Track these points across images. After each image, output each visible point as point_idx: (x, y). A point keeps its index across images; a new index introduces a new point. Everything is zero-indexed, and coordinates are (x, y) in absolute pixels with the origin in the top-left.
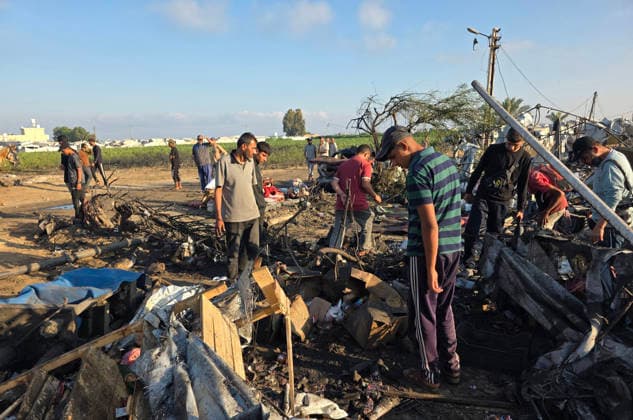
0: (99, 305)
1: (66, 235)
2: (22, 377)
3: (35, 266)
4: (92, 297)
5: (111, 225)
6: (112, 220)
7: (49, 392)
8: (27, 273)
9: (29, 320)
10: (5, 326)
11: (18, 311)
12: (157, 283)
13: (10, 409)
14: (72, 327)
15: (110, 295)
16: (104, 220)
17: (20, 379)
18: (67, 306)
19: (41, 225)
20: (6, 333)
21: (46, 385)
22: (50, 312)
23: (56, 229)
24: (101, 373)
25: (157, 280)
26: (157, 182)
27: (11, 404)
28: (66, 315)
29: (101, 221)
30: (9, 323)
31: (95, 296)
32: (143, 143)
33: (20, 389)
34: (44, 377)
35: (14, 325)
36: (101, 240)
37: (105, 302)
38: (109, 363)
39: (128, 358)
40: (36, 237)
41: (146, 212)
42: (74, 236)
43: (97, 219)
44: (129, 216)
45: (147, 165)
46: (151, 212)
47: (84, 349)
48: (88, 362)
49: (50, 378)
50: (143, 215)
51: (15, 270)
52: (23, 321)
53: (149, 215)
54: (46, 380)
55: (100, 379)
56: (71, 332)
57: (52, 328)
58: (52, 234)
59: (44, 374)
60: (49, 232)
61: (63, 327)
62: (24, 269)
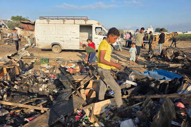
0: (166, 83)
1: (155, 59)
2: (144, 96)
3: (146, 66)
4: (165, 80)
5: (169, 58)
6: (170, 57)
7: (150, 104)
8: (144, 67)
9: (147, 81)
10: (140, 80)
11: (144, 77)
12: (186, 82)
13: (139, 104)
14: (158, 87)
15: (170, 80)
16: (168, 56)
17: (143, 96)
18: (158, 80)
19: (149, 55)
20: (140, 82)
21: (150, 102)
22: (153, 80)
23: (153, 57)
24: (169, 106)
25: (186, 80)
26: (188, 46)
27: (140, 102)
28: (157, 83)
29: (167, 56)
30: (141, 80)
31: (166, 79)
32: (184, 33)
33: (142, 99)
34: (150, 99)
35: (142, 80)
36: (166, 62)
37: (168, 82)
38: (172, 104)
39: (177, 105)
40: (147, 58)
41: (185, 56)
42: (157, 60)
43: (166, 56)
44: (178, 56)
45: (184, 40)
46: (187, 56)
47: (165, 96)
48: (166, 101)
49: (151, 100)
50: (183, 56)
51: (141, 66)
52: (145, 80)
53: (186, 57)
54: (150, 100)
55: (169, 108)
56: (157, 88)
57: (153, 85)
58: (151, 58)
59: (150, 98)
60: (150, 57)
61: (156, 86)
62: (143, 66)
